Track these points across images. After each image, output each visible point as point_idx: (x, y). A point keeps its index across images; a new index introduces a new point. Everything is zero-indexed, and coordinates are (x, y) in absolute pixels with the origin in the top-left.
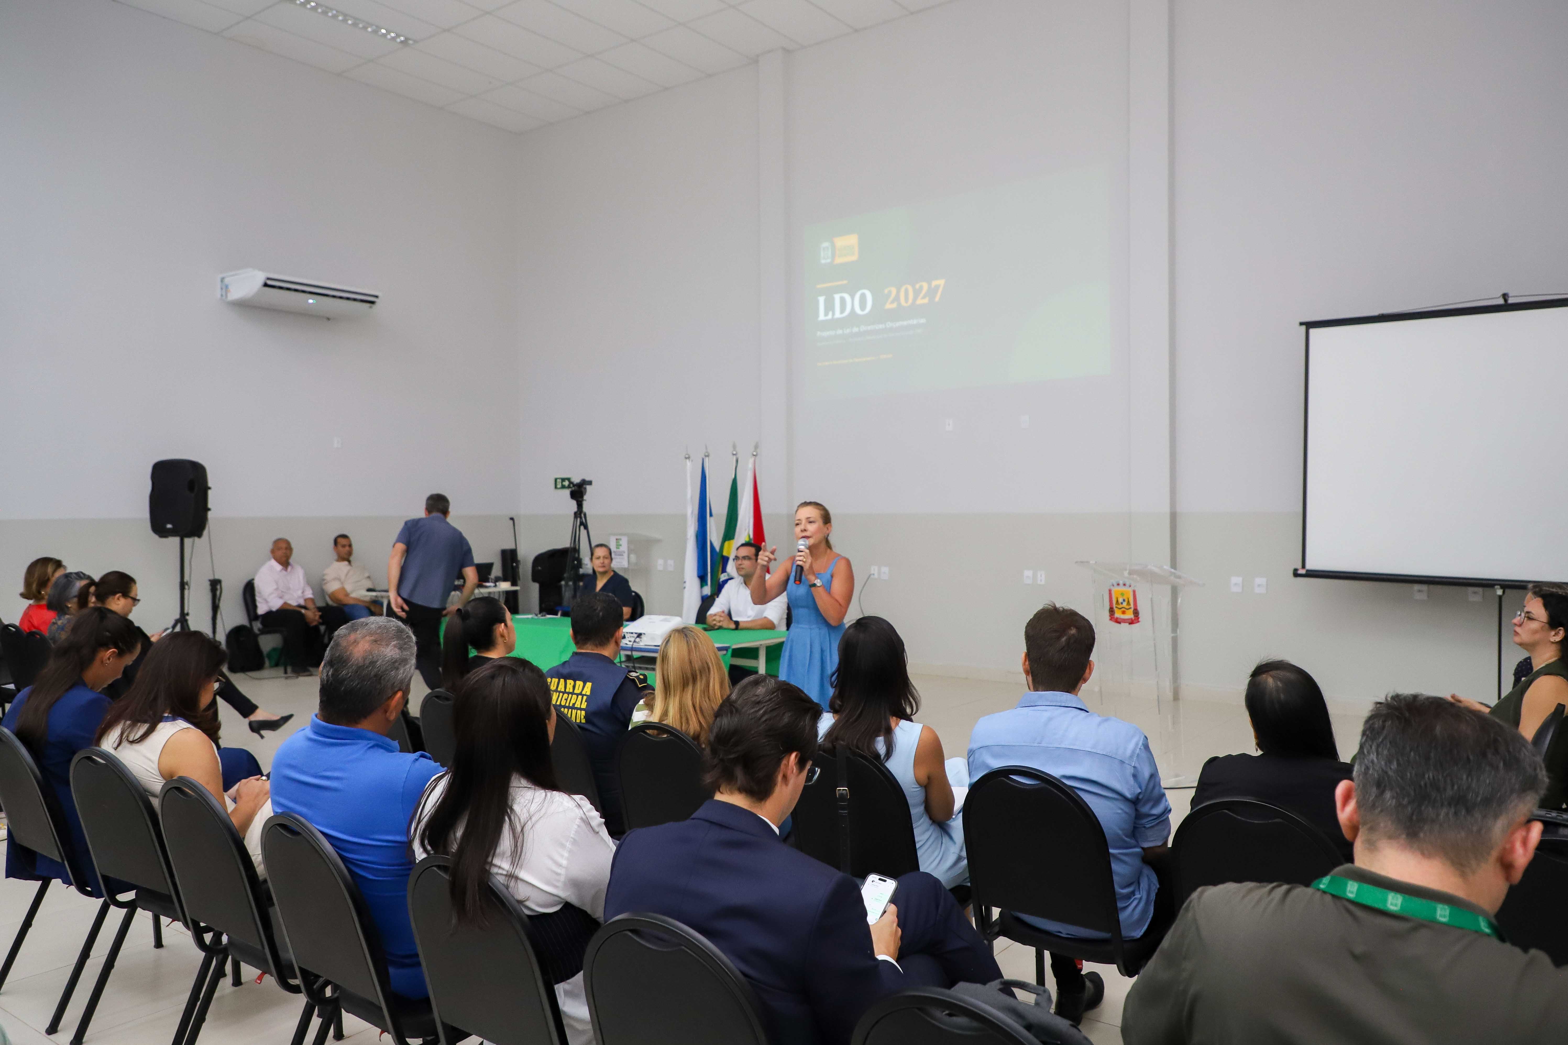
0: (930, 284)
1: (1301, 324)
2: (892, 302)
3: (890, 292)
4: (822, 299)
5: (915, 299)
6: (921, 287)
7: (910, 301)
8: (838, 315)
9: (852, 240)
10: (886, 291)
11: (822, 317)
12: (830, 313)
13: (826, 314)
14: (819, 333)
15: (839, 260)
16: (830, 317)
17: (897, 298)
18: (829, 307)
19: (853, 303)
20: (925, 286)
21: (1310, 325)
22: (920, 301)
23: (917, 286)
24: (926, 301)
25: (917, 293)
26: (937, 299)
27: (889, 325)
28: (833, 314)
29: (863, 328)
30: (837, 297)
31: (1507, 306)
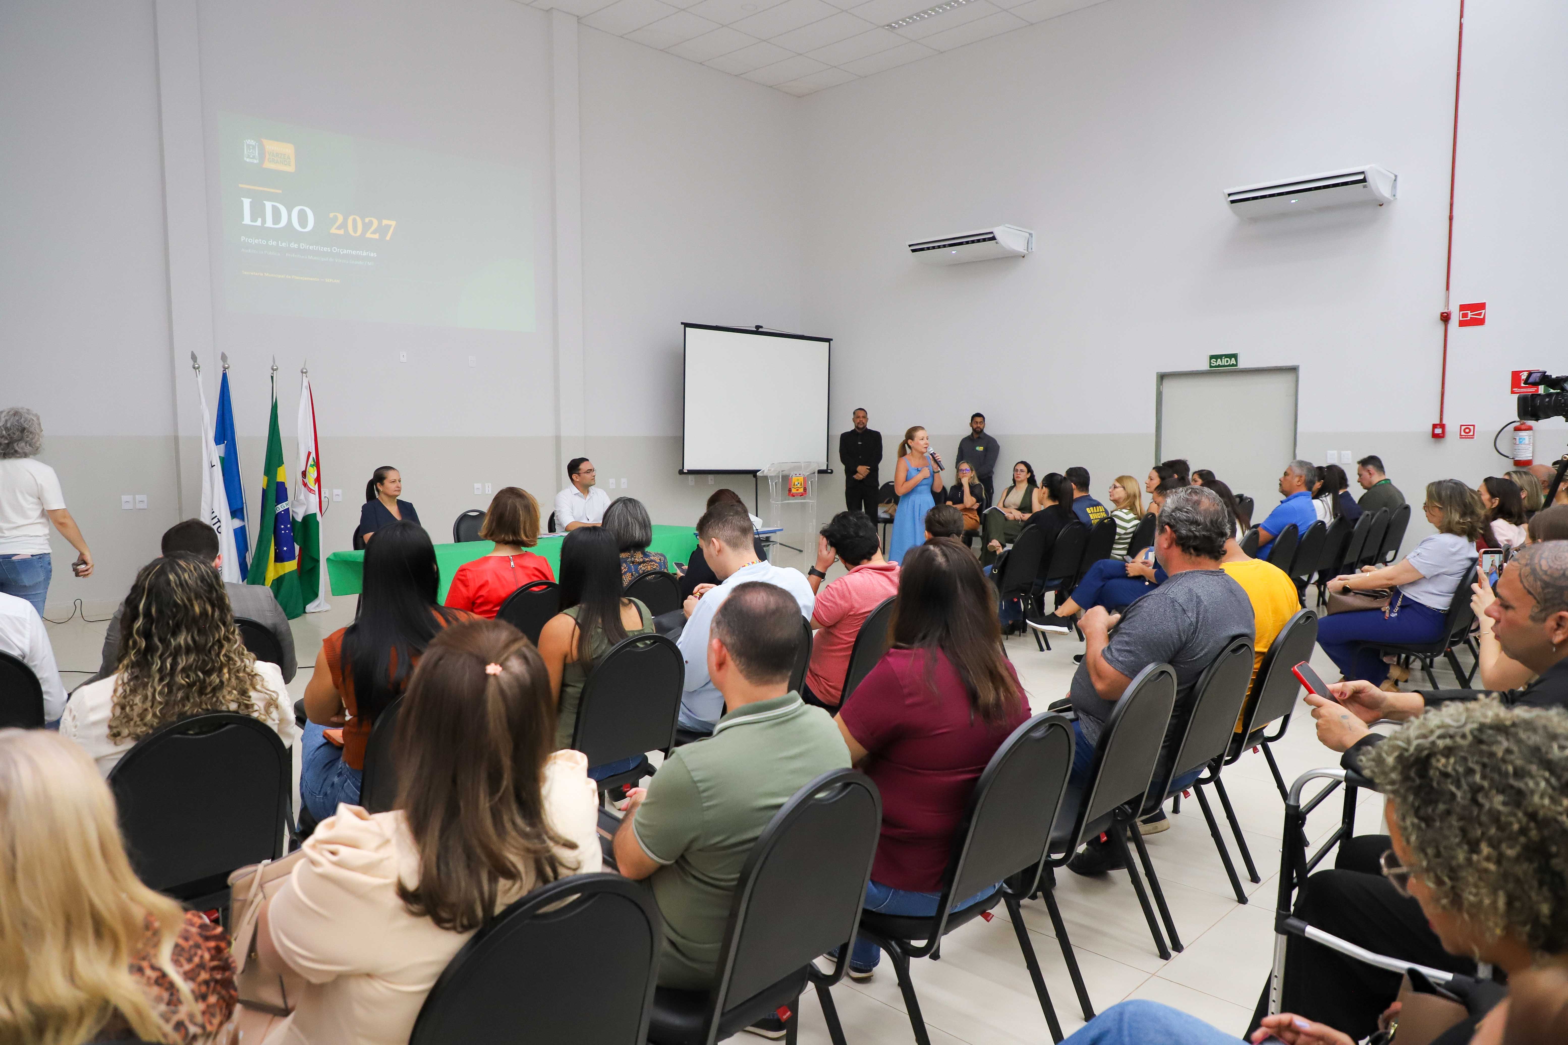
0: (380, 223)
1: (682, 323)
2: (339, 228)
3: (336, 218)
4: (247, 202)
5: (365, 231)
6: (371, 223)
7: (359, 233)
8: (269, 223)
9: (288, 149)
10: (331, 215)
11: (247, 220)
12: (260, 220)
13: (253, 219)
14: (243, 238)
15: (268, 165)
16: (259, 223)
17: (344, 225)
18: (258, 211)
19: (289, 217)
20: (375, 223)
21: (687, 325)
22: (369, 235)
23: (367, 220)
24: (376, 236)
25: (367, 226)
26: (388, 238)
27: (335, 250)
28: (264, 221)
29: (303, 246)
30: (268, 205)
31: (758, 331)
